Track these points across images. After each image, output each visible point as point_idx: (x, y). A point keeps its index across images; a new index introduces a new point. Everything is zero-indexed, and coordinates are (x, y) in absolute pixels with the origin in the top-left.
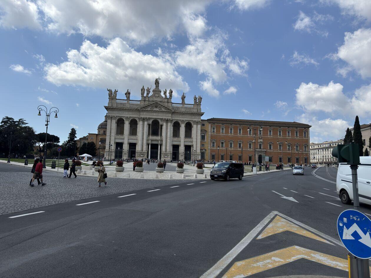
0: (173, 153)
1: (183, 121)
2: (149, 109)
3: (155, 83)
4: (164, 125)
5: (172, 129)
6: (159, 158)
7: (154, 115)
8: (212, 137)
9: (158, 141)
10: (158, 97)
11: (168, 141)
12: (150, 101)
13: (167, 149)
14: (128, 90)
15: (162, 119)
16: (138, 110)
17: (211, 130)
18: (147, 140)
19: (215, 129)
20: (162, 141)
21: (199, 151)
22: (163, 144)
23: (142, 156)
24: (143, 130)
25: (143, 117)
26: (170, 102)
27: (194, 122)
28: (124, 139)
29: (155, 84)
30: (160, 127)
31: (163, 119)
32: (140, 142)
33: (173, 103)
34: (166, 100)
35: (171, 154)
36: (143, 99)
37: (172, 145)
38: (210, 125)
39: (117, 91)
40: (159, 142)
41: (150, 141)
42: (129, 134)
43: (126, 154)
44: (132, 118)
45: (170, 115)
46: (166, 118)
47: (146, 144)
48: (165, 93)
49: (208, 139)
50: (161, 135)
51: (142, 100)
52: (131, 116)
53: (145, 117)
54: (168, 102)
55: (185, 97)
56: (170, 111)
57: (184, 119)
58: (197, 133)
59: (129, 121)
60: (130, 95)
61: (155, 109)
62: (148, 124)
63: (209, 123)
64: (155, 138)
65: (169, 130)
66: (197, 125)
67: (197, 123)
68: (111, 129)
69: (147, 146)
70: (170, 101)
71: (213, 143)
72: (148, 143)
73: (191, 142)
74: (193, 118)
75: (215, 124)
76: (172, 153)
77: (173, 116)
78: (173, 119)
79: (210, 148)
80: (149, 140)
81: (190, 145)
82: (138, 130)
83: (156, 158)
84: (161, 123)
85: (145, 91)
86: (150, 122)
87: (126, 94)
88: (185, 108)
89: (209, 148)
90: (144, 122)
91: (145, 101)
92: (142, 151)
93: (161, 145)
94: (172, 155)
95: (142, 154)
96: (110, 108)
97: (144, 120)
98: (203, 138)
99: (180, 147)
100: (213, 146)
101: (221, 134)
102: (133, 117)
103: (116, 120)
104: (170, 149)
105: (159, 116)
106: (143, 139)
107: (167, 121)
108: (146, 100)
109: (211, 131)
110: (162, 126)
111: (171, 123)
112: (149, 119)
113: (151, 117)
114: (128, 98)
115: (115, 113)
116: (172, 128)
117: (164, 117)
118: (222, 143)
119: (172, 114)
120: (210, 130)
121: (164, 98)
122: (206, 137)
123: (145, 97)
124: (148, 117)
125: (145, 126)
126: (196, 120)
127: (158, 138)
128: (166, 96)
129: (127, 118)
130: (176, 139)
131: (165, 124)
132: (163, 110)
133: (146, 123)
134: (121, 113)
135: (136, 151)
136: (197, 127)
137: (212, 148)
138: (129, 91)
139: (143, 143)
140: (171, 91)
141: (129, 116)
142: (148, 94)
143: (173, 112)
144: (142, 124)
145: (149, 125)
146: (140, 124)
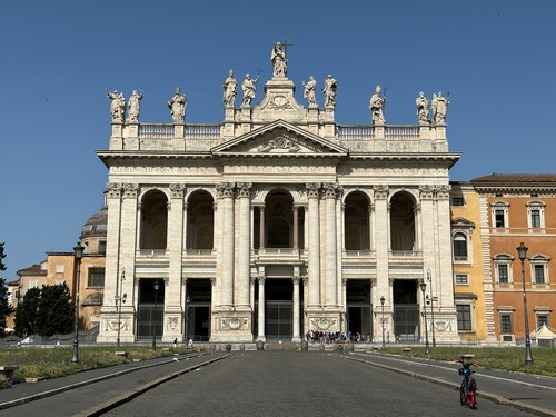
0: (350, 310)
2: (254, 151)
4: (310, 207)
5: (341, 223)
6: (296, 332)
7: (273, 172)
8: (495, 246)
9: (291, 266)
10: (285, 107)
12: (258, 123)
13: (327, 296)
15: (301, 187)
16: (217, 158)
17: (490, 219)
18: (251, 267)
19: (506, 216)
21: (447, 301)
22: (310, 280)
23: (233, 325)
24: (236, 228)
25: (232, 180)
26: (329, 123)
27: (424, 190)
28: (168, 266)
31: (304, 184)
32: (223, 273)
33: (341, 127)
34: (314, 118)
35: (341, 314)
36: (232, 119)
37: (343, 279)
38: (484, 201)
40: (297, 270)
41: (262, 269)
42: (185, 246)
43: (175, 320)
44: (195, 189)
45: (332, 170)
46: (318, 180)
47: (246, 282)
48: (309, 91)
49: (479, 253)
50: (301, 246)
51: (229, 122)
52: (192, 181)
53: (240, 179)
54: (321, 124)
55: (383, 102)
56: (331, 154)
57: (385, 182)
58: (436, 234)
59: (186, 200)
61: (276, 151)
62: (251, 208)
63: (481, 192)
64: (278, 256)
65: (329, 226)
66: (435, 201)
67: (434, 194)
70: (330, 120)
71: (503, 268)
72: (254, 276)
73: (418, 268)
74: (419, 175)
75: (504, 196)
76: (344, 310)
77: (344, 171)
78: (344, 183)
79: (491, 289)
80: (257, 266)
81: (411, 277)
82: (216, 231)
83: (288, 332)
88: (388, 140)
89: (488, 288)
90: (236, 200)
91: (237, 124)
92: (234, 306)
93: (303, 283)
94: (344, 318)
96: (115, 157)
98: (460, 249)
99: (374, 289)
100: (504, 280)
101: (531, 233)
102: (198, 185)
103: (140, 198)
104: (338, 299)
105: (292, 175)
106: (234, 261)
107: (321, 191)
109: (490, 223)
111: (337, 198)
112: (257, 187)
113: (260, 181)
114: (179, 116)
115: (136, 173)
116: (341, 216)
117: (308, 180)
118: (539, 268)
119: (338, 166)
120: (484, 221)
122: (469, 247)
123: (239, 110)
124: (250, 180)
125: (241, 214)
126: (429, 182)
127: (291, 256)
128: (312, 101)
129: (177, 189)
130: (357, 258)
131: (313, 203)
132: (305, 151)
133: (243, 203)
135: (213, 309)
136: (435, 209)
137: (498, 288)
139: (234, 277)
140: (330, 85)
141: (183, 181)
142: (247, 99)
144: (231, 206)
145: (257, 210)
146: (222, 208)
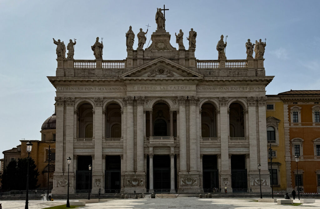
0: (205, 173)
1: (223, 100)
2: (145, 77)
3: (157, 20)
4: (180, 111)
5: (199, 120)
6: (172, 186)
7: (157, 89)
8: (293, 134)
9: (169, 147)
10: (164, 49)
11: (193, 146)
12: (148, 59)
13: (191, 165)
14: (98, 39)
15: (175, 99)
16: (122, 81)
17: (289, 117)
18: (144, 148)
19: (299, 116)
20: (177, 147)
21: (265, 167)
22: (180, 155)
23: (134, 183)
24: (135, 125)
25: (132, 95)
26: (192, 59)
27: (251, 100)
28: (94, 148)
29: (157, 22)
30: (171, 115)
31: (177, 97)
32: (128, 151)
33: (199, 61)
34: (182, 55)
35: (200, 175)
36: (132, 57)
37: (201, 155)
38: (286, 106)
39: (75, 44)
41: (151, 149)
42: (104, 136)
44: (109, 101)
45: (194, 87)
46: (185, 94)
47: (142, 157)
48: (179, 39)
49: (283, 138)
50: (175, 135)
51: (130, 58)
52: (107, 95)
53: (137, 94)
54: (187, 59)
55: (225, 46)
56: (193, 78)
57: (226, 95)
58: (258, 126)
59: (104, 108)
60: (103, 50)
61: (159, 77)
62: (144, 111)
63: (285, 101)
64: (161, 141)
65: (192, 123)
66: (257, 106)
67: (257, 102)
68: (64, 126)
69: (146, 161)
70: (192, 57)
72: (147, 153)
73: (245, 147)
74: (247, 90)
75: (299, 103)
76: (201, 173)
77: (201, 88)
78: (201, 96)
79: (290, 160)
80: (148, 147)
81: (242, 153)
82: (123, 127)
84: (173, 107)
85: (134, 37)
86: (150, 106)
87: (93, 48)
88: (228, 69)
89: (288, 159)
90: (135, 107)
91: (135, 59)
92: (135, 172)
93: (176, 157)
94: (202, 178)
95: (135, 180)
96: (59, 81)
97: (135, 102)
99: (219, 160)
101: (314, 126)
102: (112, 98)
103: (76, 106)
104: (197, 165)
105: (168, 91)
106: (135, 144)
107: (187, 101)
108: (138, 57)
110: (175, 113)
111: (197, 105)
112: (147, 99)
113: (149, 95)
114: (99, 56)
115: (72, 90)
116: (199, 116)
117: (179, 94)
119: (197, 85)
120: (286, 119)
121: (178, 49)
122: (277, 134)
123: (136, 51)
124: (143, 94)
125: (138, 115)
126: (254, 95)
127: (170, 141)
128: (181, 45)
129: (99, 101)
130: (209, 142)
131: (182, 109)
132: (177, 76)
133: (140, 109)
134: (84, 91)
135: (122, 174)
136: (257, 112)
137: (294, 159)
138: (100, 41)
139: (135, 155)
140: (192, 35)
141: (101, 96)
142: (141, 44)
143: (201, 81)
144: (132, 111)
145: (147, 113)
146: (126, 113)
